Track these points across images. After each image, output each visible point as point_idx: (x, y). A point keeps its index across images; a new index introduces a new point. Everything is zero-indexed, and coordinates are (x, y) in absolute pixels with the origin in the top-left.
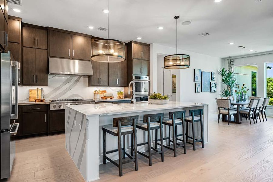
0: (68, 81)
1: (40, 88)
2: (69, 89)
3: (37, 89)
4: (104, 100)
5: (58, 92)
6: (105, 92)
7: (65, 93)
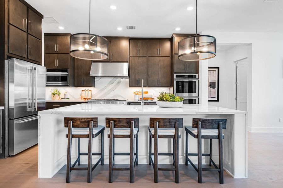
0: (112, 83)
1: (87, 88)
2: (113, 90)
3: (85, 89)
4: (148, 102)
5: (103, 93)
6: (147, 93)
7: (109, 93)
